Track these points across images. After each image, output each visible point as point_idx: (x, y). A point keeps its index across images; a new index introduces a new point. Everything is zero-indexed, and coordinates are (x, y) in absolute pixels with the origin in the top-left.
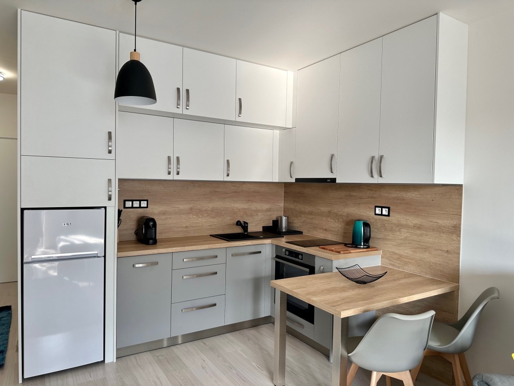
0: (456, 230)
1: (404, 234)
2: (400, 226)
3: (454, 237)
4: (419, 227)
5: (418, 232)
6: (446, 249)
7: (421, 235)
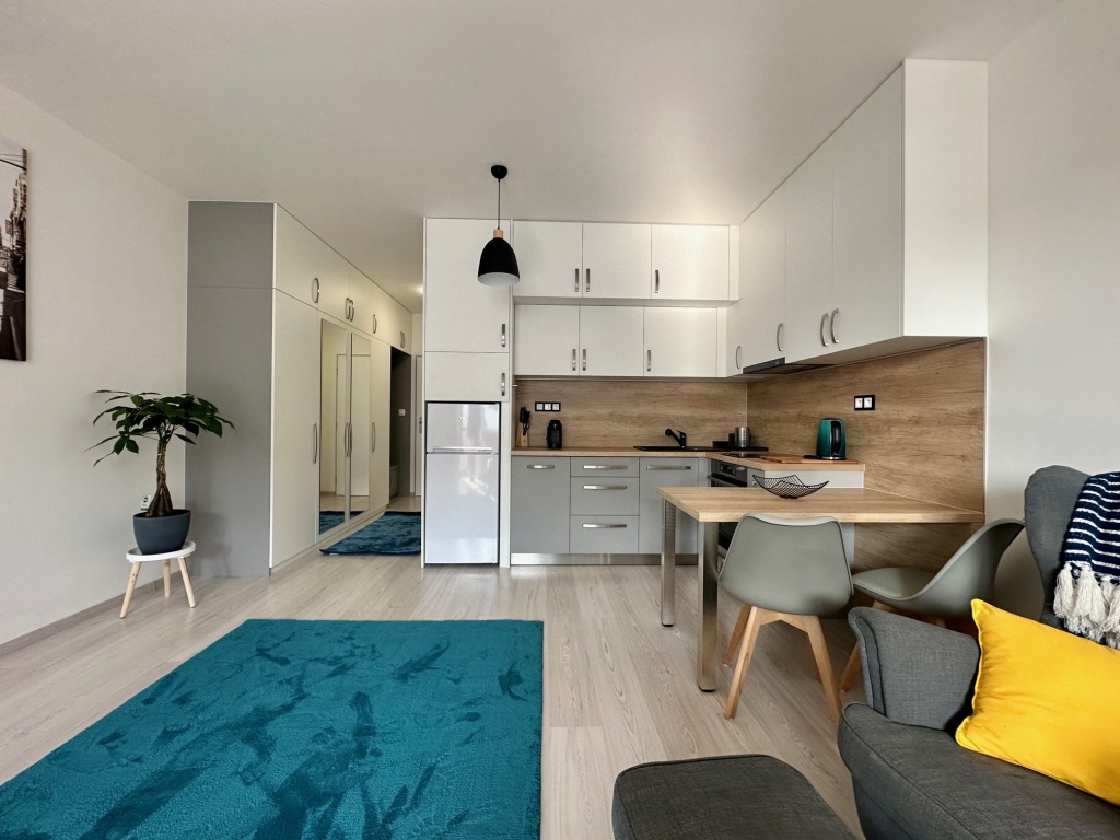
0: (976, 418)
1: (896, 434)
2: (889, 423)
3: (973, 431)
4: (917, 422)
6: (960, 453)
7: (921, 434)
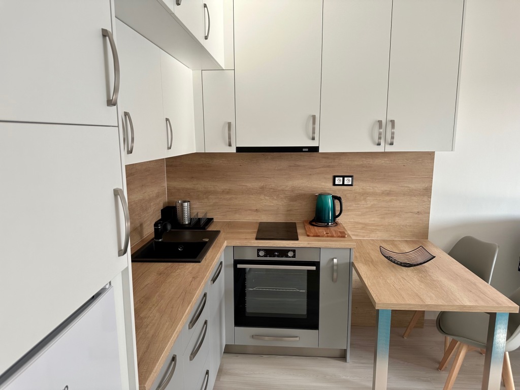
0: (427, 192)
1: (371, 201)
3: (425, 199)
5: (387, 198)
6: (416, 211)
7: (391, 201)
